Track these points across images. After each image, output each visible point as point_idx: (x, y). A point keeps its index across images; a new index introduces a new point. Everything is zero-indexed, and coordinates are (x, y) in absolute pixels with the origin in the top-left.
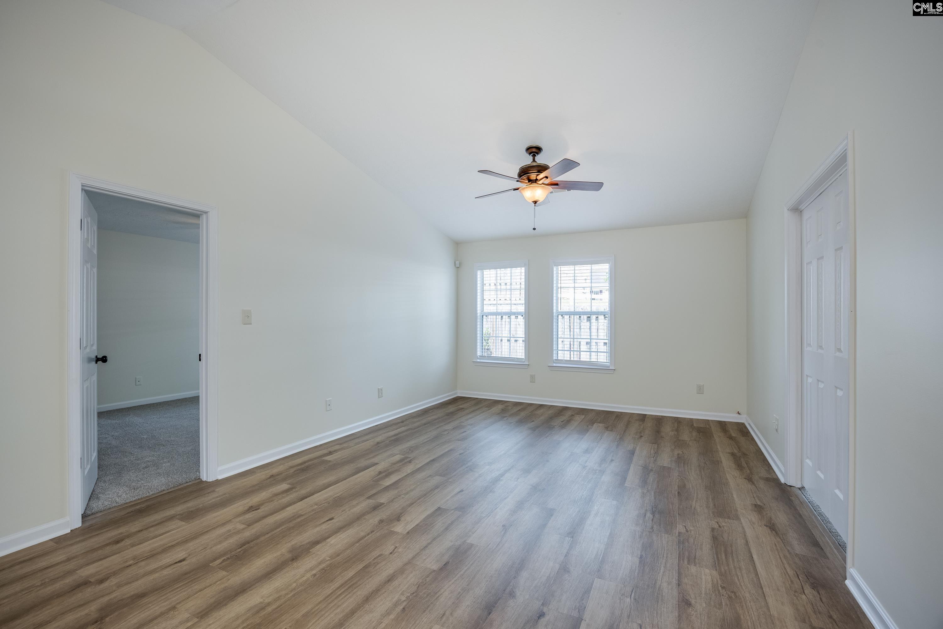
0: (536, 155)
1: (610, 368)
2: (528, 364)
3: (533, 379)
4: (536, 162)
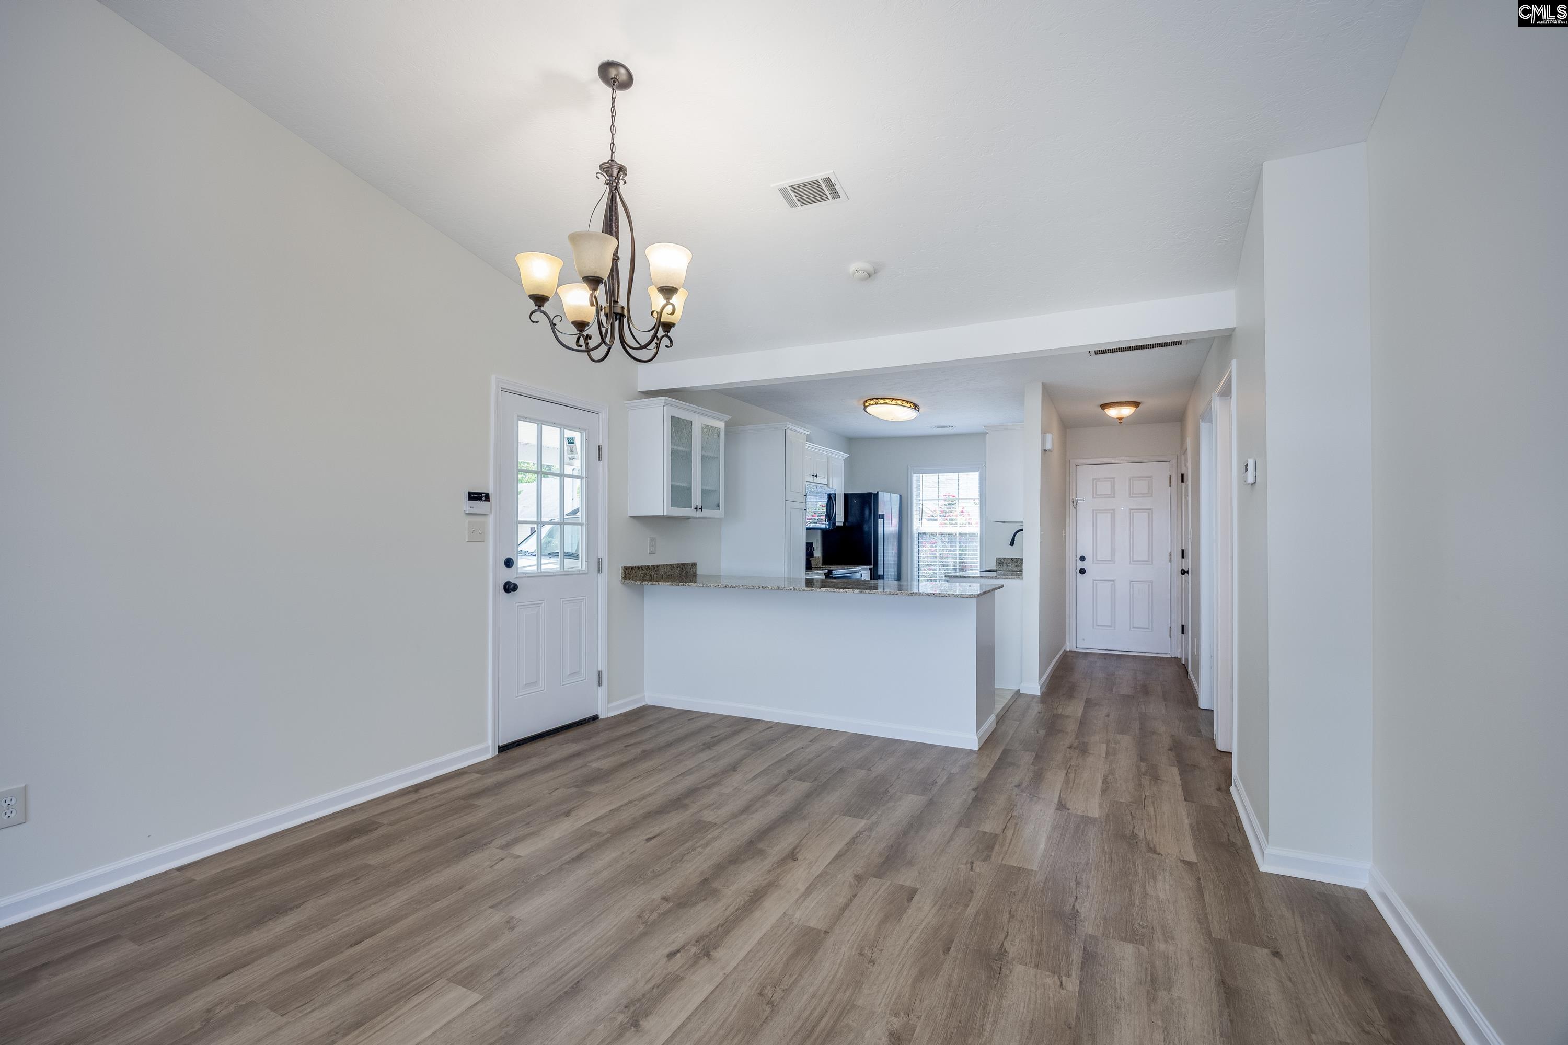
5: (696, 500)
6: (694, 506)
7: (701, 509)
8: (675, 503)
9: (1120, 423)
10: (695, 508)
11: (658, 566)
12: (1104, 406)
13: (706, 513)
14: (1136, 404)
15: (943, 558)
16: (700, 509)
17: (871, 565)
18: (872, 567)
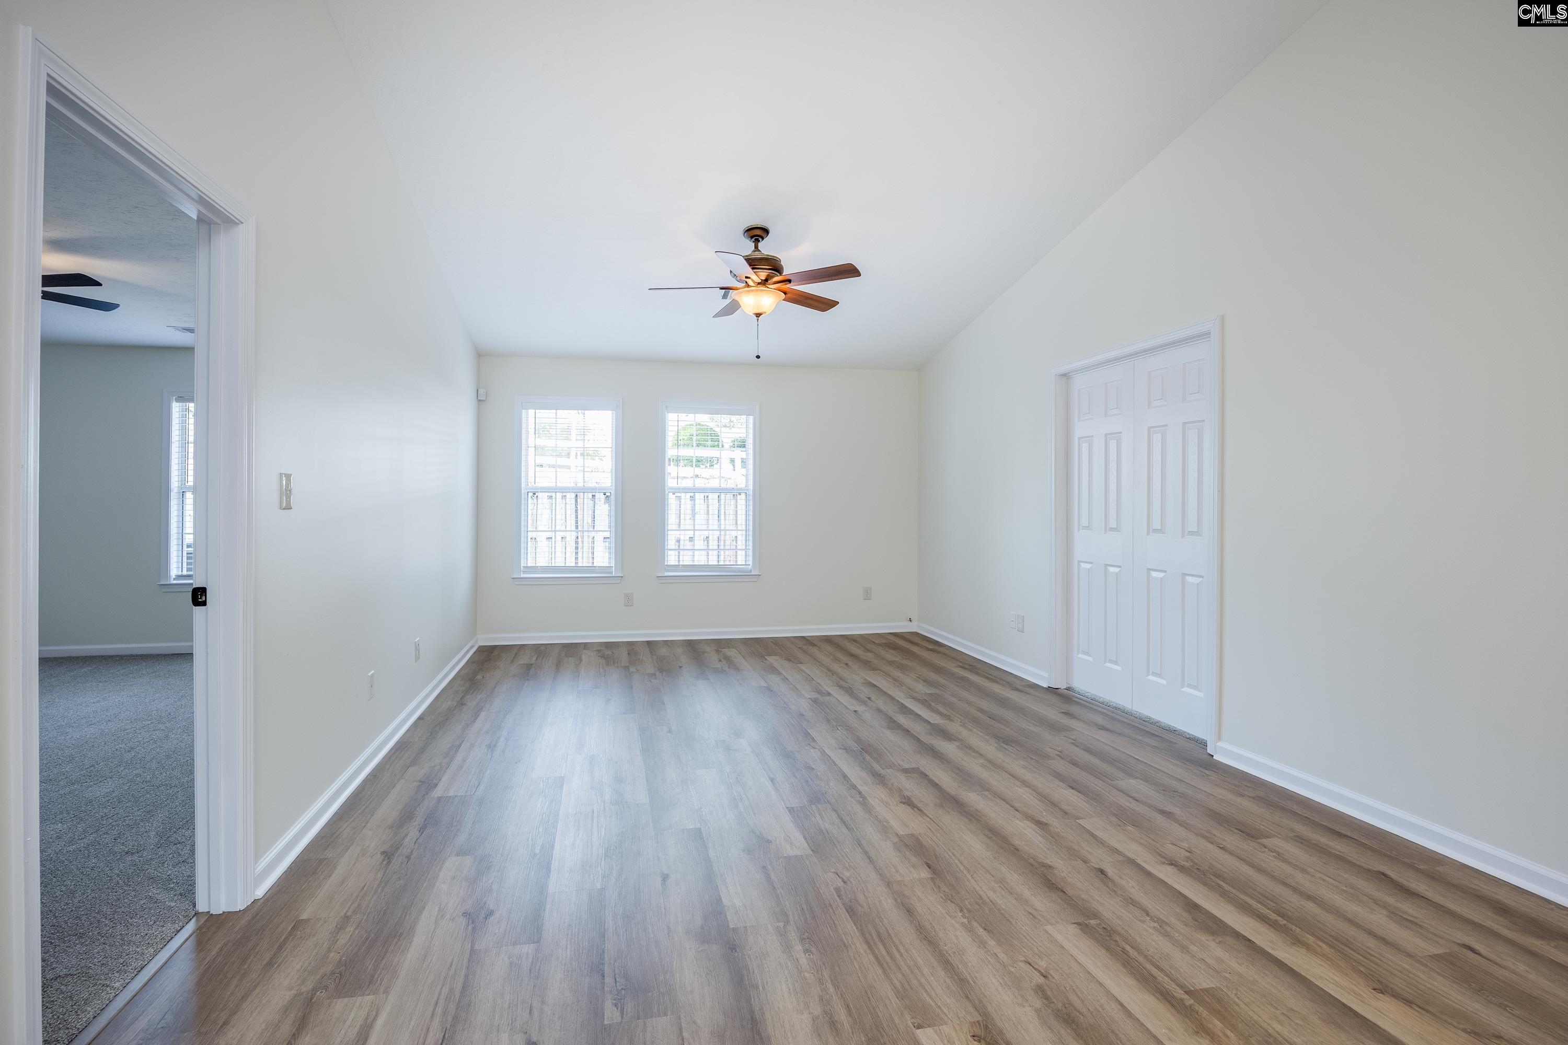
0: (760, 239)
1: (752, 573)
2: (621, 575)
3: (629, 600)
4: (759, 251)
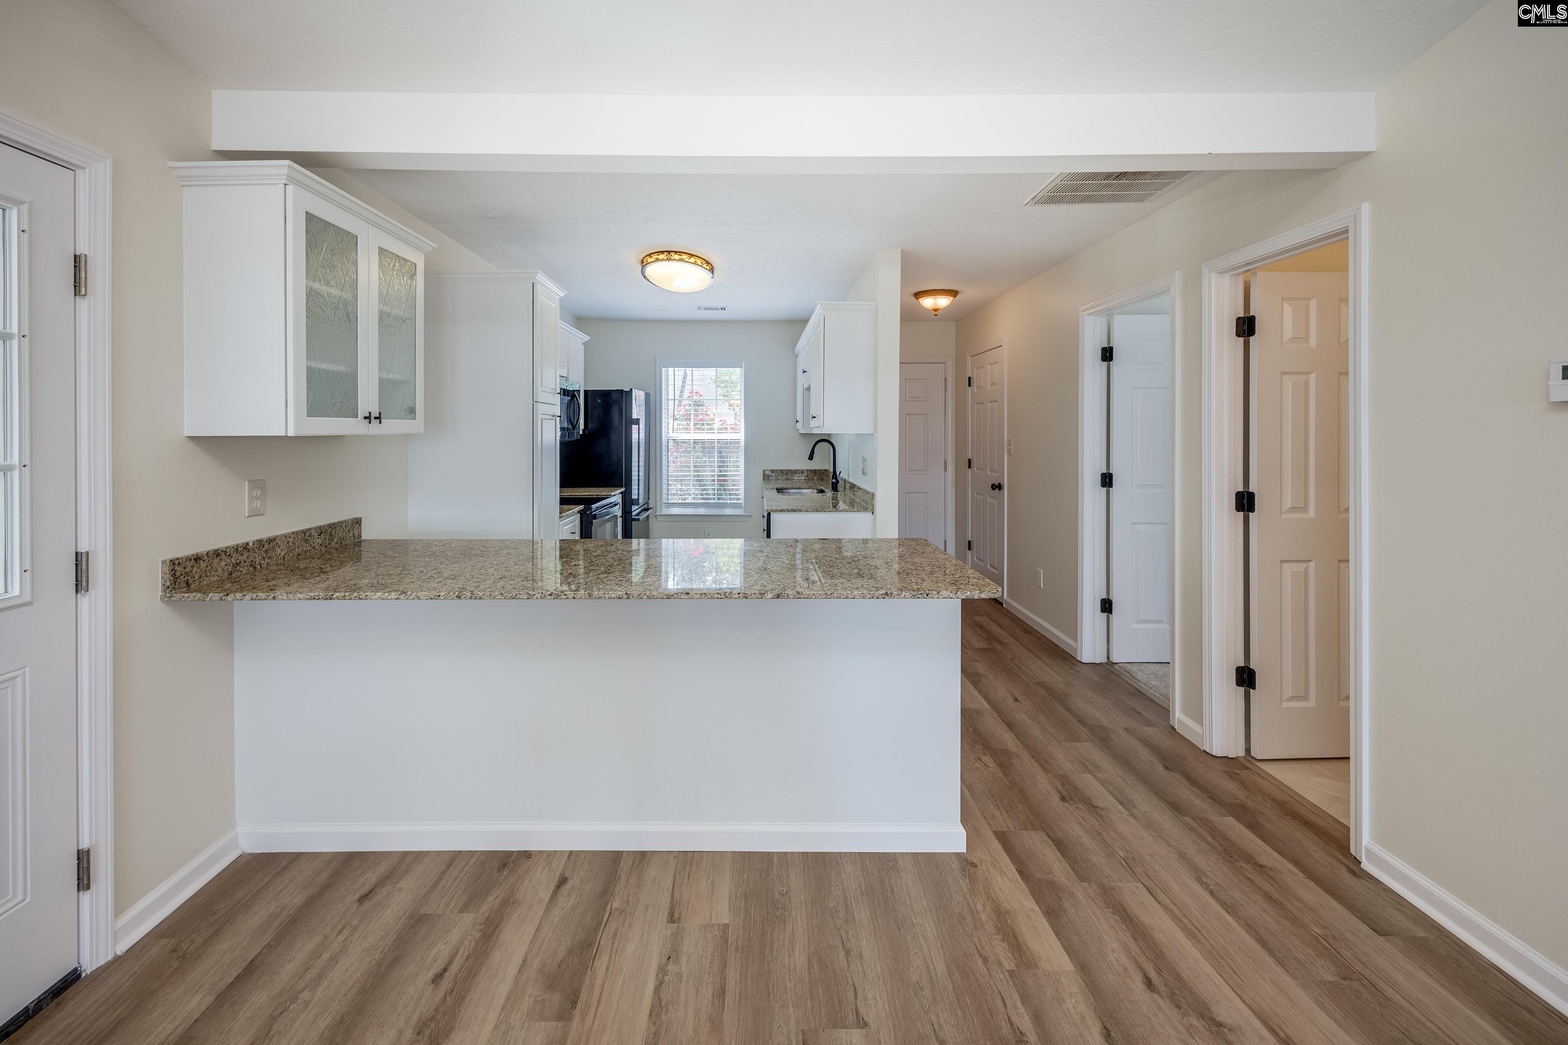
5: (368, 401)
6: (362, 412)
7: (378, 418)
8: (314, 409)
9: (936, 315)
10: (365, 418)
11: (270, 541)
12: (918, 295)
13: (390, 426)
14: (954, 293)
15: (697, 471)
16: (376, 418)
17: (622, 487)
18: (623, 490)
